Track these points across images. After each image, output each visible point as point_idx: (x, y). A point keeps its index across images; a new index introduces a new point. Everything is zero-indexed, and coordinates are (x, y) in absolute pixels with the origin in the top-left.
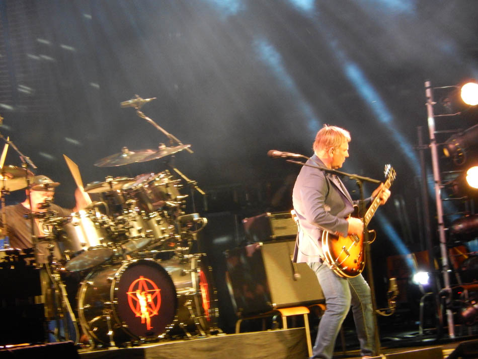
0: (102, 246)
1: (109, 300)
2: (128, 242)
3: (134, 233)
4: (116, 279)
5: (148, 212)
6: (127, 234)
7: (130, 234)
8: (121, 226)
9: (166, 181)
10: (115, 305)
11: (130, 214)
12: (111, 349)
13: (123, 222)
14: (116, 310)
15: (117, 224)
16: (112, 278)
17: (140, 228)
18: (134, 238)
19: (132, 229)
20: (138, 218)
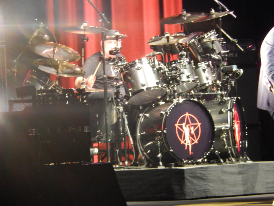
0: (158, 87)
1: (161, 130)
2: (179, 84)
3: (184, 78)
4: (166, 113)
5: (196, 62)
6: (178, 78)
7: (180, 78)
8: (174, 72)
9: (213, 38)
10: (165, 134)
11: (182, 63)
12: (159, 168)
13: (176, 69)
14: (165, 138)
15: (171, 71)
16: (164, 113)
17: (189, 74)
18: (184, 82)
19: (183, 75)
20: (188, 66)
